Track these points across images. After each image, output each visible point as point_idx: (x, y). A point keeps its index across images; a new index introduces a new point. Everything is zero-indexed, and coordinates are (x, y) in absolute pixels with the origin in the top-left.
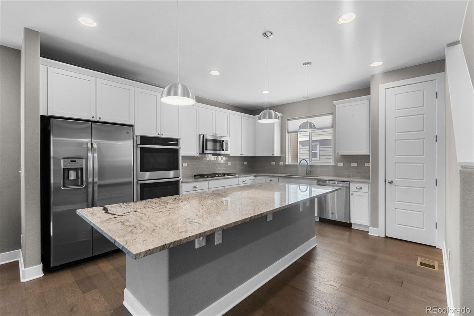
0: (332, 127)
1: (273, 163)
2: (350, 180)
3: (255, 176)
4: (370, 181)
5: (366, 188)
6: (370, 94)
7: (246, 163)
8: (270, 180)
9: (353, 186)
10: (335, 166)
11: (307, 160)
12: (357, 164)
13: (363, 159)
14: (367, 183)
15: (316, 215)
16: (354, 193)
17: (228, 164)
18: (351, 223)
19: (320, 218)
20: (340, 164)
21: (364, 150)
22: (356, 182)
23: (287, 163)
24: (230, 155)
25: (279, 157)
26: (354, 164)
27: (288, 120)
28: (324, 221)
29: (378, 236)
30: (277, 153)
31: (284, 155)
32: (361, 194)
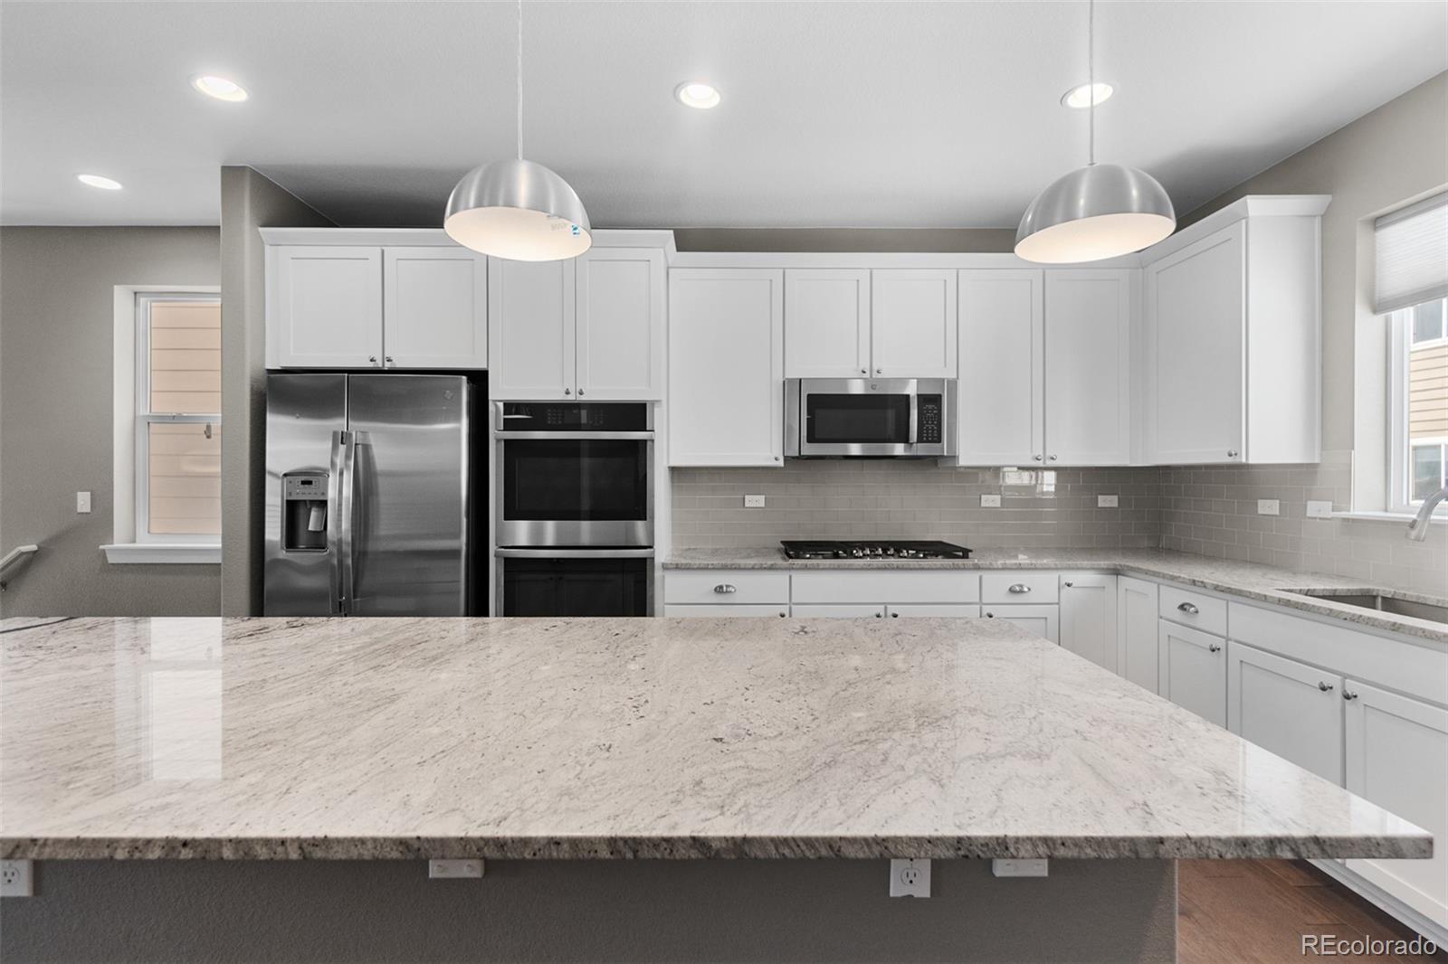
1: (1268, 507)
8: (1182, 607)
17: (983, 504)
25: (1306, 472)
31: (1335, 457)
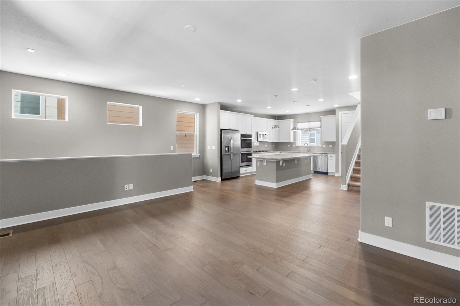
0: (321, 127)
1: (289, 146)
2: (327, 153)
3: (280, 152)
4: (335, 153)
5: (334, 156)
6: (335, 114)
7: (273, 146)
9: (329, 155)
10: (322, 147)
11: (308, 144)
12: (332, 146)
13: (333, 143)
14: (334, 154)
15: (312, 169)
16: (329, 159)
18: (328, 172)
19: (314, 171)
20: (324, 146)
21: (334, 140)
22: (330, 154)
23: (297, 146)
24: (268, 141)
25: (293, 142)
26: (331, 146)
27: (298, 123)
28: (316, 172)
29: (338, 176)
30: (292, 141)
31: (295, 141)
32: (332, 159)
